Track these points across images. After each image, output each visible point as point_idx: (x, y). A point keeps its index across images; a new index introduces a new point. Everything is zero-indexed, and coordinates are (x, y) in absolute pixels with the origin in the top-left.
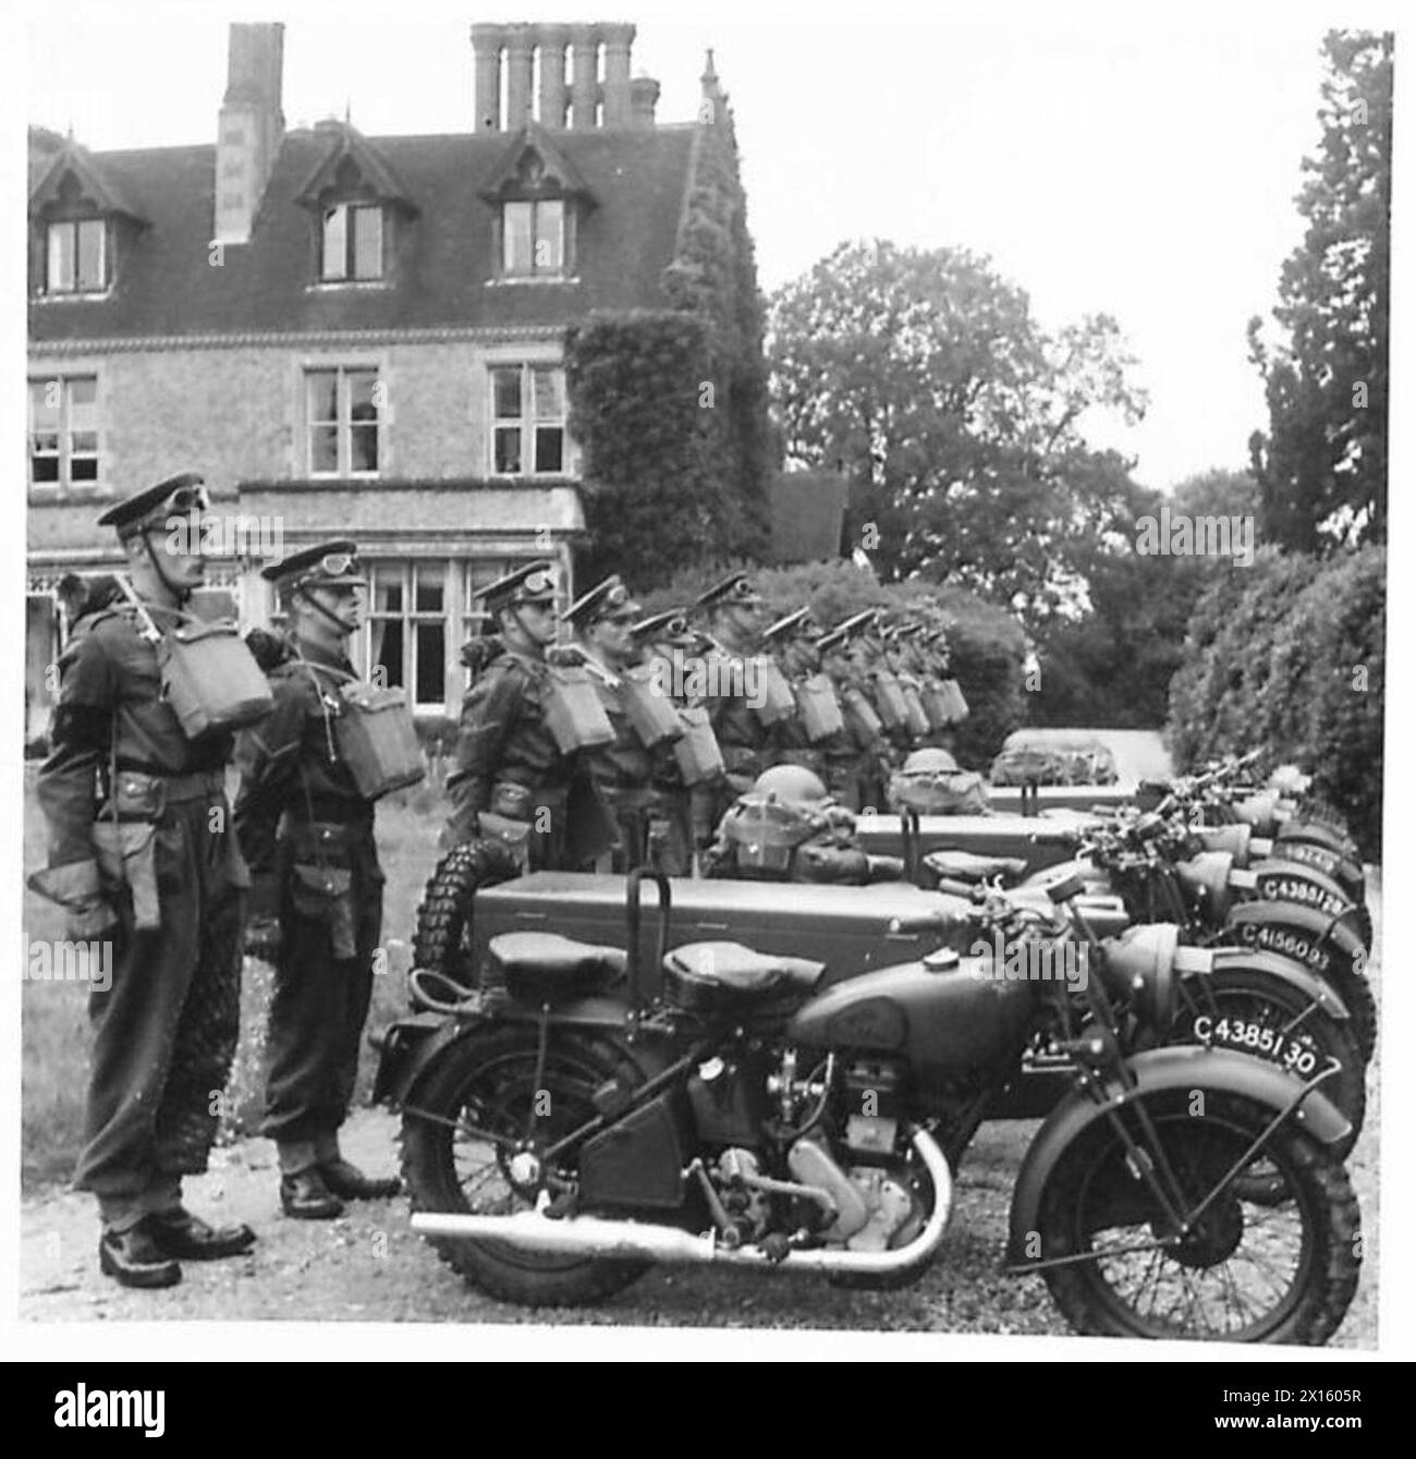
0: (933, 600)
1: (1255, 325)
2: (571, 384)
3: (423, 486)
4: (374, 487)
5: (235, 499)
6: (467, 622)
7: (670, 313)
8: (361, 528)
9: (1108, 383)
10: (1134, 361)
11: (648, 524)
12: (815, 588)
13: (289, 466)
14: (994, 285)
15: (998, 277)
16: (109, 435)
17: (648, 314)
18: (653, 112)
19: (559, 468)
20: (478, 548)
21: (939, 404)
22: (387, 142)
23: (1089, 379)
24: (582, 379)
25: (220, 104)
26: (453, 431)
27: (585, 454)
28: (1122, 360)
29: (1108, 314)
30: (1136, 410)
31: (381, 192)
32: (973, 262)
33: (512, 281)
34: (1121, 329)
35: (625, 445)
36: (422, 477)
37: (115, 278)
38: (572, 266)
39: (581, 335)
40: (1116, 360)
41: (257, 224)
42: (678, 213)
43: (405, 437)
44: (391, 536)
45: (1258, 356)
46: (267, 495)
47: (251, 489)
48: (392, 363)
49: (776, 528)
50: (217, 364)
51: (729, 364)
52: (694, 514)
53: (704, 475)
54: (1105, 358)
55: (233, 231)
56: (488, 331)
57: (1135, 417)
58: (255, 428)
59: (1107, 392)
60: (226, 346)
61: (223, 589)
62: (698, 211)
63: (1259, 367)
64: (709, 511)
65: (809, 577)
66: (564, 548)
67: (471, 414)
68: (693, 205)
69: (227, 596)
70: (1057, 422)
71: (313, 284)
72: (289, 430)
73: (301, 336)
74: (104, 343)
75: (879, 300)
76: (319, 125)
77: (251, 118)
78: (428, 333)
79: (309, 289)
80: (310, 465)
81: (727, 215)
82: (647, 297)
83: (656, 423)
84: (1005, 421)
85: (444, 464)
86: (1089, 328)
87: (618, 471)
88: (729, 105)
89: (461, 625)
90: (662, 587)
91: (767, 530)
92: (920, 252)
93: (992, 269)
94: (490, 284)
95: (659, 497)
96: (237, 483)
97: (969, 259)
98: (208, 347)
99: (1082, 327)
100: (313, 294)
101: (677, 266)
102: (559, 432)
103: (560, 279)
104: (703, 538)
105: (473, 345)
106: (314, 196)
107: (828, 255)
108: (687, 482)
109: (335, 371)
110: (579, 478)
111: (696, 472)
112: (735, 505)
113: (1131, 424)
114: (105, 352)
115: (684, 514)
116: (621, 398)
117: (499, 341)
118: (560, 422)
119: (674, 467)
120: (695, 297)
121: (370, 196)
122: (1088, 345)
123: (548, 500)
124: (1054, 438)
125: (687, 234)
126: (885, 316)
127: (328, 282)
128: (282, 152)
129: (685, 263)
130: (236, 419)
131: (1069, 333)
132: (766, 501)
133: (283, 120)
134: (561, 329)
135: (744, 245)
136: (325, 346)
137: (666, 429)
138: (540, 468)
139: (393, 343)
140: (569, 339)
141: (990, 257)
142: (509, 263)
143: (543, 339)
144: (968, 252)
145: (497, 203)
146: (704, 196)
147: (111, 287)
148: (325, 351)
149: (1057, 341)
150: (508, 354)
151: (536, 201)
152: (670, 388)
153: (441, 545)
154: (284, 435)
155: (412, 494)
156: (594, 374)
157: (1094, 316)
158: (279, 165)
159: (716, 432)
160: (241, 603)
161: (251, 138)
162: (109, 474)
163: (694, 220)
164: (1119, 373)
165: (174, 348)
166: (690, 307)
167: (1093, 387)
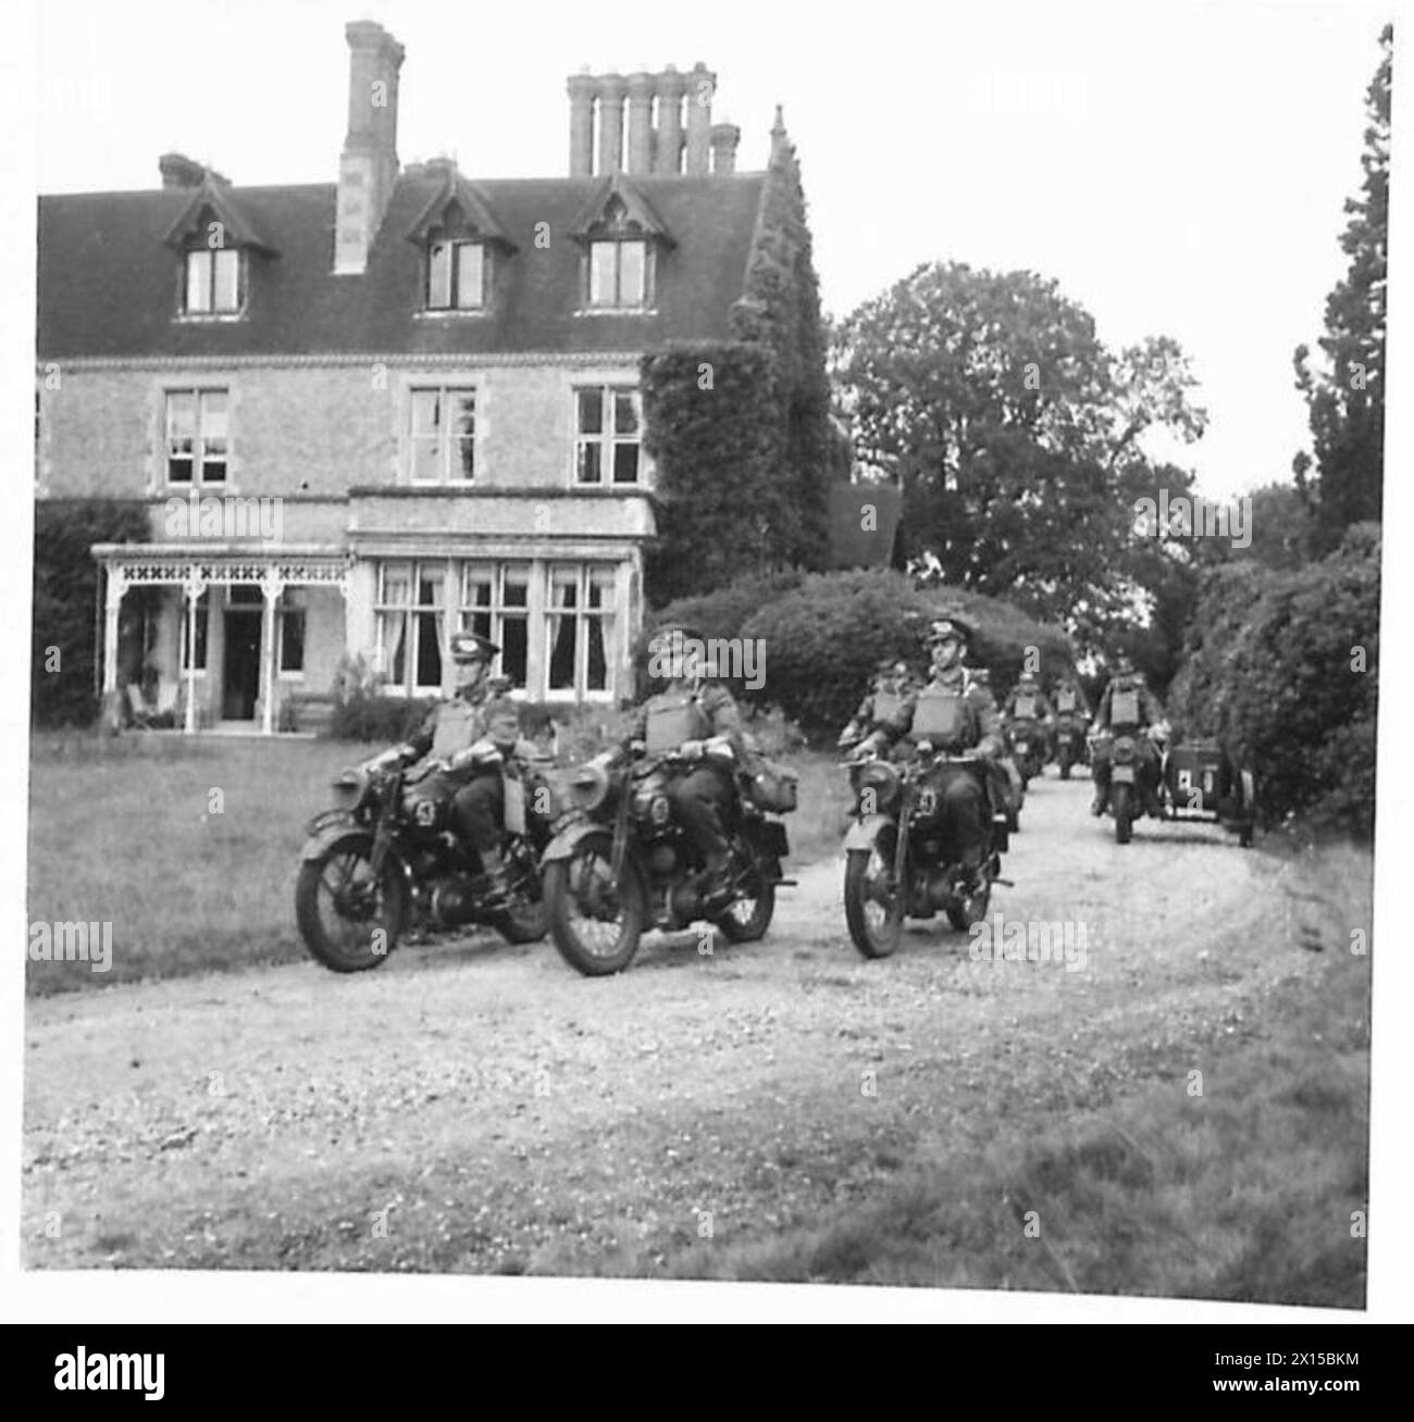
0: (961, 605)
1: (1301, 353)
2: (647, 405)
3: (512, 494)
4: (469, 494)
5: (345, 502)
6: (547, 615)
7: (735, 343)
8: (455, 530)
9: (1170, 402)
10: (1194, 383)
11: (713, 530)
12: (856, 591)
13: (395, 475)
14: (1061, 309)
15: (1065, 300)
16: (238, 442)
17: (716, 343)
18: (733, 155)
19: (634, 479)
20: (560, 550)
21: (1008, 418)
22: (488, 184)
23: (1151, 398)
24: (657, 400)
25: (340, 148)
26: (542, 445)
27: (658, 466)
28: (1181, 381)
29: (1169, 337)
30: (1195, 428)
31: (482, 231)
32: (1042, 286)
33: (597, 312)
34: (1182, 352)
35: (693, 461)
36: (512, 484)
37: (246, 301)
38: (652, 299)
39: (657, 361)
40: (1176, 382)
41: (372, 256)
42: (746, 253)
43: (498, 448)
44: (481, 537)
45: (1304, 383)
46: (373, 499)
47: (359, 493)
48: (488, 382)
49: (832, 534)
50: (333, 382)
51: (790, 389)
52: (753, 522)
53: (764, 488)
54: (1166, 379)
55: (350, 262)
56: (574, 357)
57: (1193, 434)
58: (365, 438)
59: (1167, 412)
60: (342, 366)
61: (333, 582)
62: (764, 253)
63: (1305, 394)
64: (769, 520)
65: (852, 582)
66: (636, 551)
67: (557, 432)
68: (761, 247)
69: (337, 589)
70: (1119, 438)
71: (420, 311)
72: (395, 441)
73: (408, 358)
74: (235, 360)
75: (954, 319)
76: (431, 162)
77: (368, 163)
78: (521, 357)
79: (417, 316)
80: (412, 472)
81: (791, 256)
82: (716, 328)
83: (721, 440)
84: (1072, 435)
85: (532, 473)
86: (1150, 349)
87: (687, 484)
88: (796, 157)
89: (542, 617)
90: (722, 587)
91: (823, 536)
92: (993, 275)
93: (1058, 293)
94: (577, 314)
95: (723, 508)
96: (347, 488)
97: (1038, 283)
98: (325, 366)
99: (1144, 348)
100: (420, 320)
101: (743, 302)
102: (636, 447)
103: (640, 311)
104: (761, 544)
105: (562, 368)
106: (424, 234)
107: (905, 277)
108: (749, 493)
109: (437, 389)
110: (651, 489)
111: (756, 485)
112: (793, 515)
113: (1189, 441)
114: (235, 368)
115: (745, 522)
116: (691, 419)
117: (583, 365)
118: (637, 437)
119: (736, 479)
120: (759, 329)
121: (473, 235)
122: (1151, 366)
123: (623, 509)
124: (1116, 453)
125: (755, 272)
126: (959, 335)
127: (435, 309)
128: (396, 192)
129: (750, 299)
130: (350, 429)
131: (1132, 355)
132: (825, 511)
133: (397, 163)
134: (638, 356)
135: (808, 281)
136: (429, 367)
137: (729, 448)
138: (617, 479)
139: (489, 366)
140: (646, 364)
141: (1056, 282)
142: (595, 297)
143: (624, 365)
144: (1038, 276)
145: (585, 243)
146: (768, 240)
147: (243, 310)
148: (429, 372)
149: (1121, 361)
150: (591, 377)
151: (620, 241)
152: (734, 411)
153: (527, 548)
154: (390, 444)
155: (502, 501)
156: (667, 396)
157: (1157, 338)
158: (392, 204)
159: (774, 450)
160: (347, 595)
161: (368, 180)
162: (237, 475)
163: (761, 261)
164: (1180, 393)
165: (297, 366)
166: (754, 338)
167: (1154, 406)
